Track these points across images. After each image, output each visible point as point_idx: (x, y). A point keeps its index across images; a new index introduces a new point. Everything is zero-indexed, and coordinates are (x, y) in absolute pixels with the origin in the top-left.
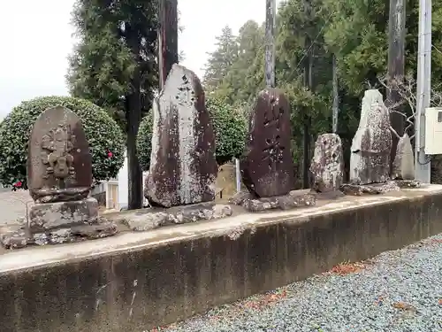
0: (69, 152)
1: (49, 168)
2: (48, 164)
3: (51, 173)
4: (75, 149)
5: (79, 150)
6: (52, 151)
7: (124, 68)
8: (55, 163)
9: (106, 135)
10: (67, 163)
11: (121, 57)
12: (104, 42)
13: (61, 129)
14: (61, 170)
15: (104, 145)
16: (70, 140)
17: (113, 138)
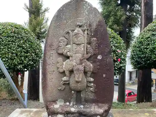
0: (88, 59)
1: (65, 78)
2: (63, 73)
3: (67, 84)
4: (95, 55)
5: (99, 57)
6: (68, 57)
7: (120, 18)
8: (71, 72)
9: (116, 47)
10: (85, 73)
11: (119, 13)
12: (111, 8)
13: (80, 29)
14: (77, 82)
15: (115, 53)
16: (89, 43)
17: (120, 49)
